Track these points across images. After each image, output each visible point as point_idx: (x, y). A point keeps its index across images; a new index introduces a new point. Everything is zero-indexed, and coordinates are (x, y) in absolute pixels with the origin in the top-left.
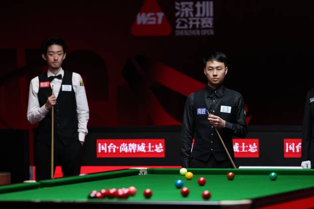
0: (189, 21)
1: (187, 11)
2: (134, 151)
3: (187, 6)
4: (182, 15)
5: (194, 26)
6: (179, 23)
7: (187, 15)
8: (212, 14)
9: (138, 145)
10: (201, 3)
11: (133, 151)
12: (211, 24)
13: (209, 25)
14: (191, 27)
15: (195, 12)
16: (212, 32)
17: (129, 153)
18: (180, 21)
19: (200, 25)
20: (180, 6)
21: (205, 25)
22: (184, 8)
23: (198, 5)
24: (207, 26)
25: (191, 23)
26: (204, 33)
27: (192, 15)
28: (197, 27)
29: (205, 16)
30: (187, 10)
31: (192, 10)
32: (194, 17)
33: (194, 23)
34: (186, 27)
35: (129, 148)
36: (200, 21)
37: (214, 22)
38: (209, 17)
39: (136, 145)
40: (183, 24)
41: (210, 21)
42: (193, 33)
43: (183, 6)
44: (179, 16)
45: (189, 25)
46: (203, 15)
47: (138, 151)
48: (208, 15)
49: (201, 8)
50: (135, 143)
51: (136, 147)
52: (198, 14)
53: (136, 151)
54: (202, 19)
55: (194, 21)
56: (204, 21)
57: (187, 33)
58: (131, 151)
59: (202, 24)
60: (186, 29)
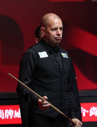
2: (11, 118)
9: (15, 111)
11: (9, 117)
17: (5, 119)
35: (6, 115)
39: (13, 111)
47: (15, 117)
50: (12, 109)
51: (13, 114)
53: (13, 117)
58: (8, 118)
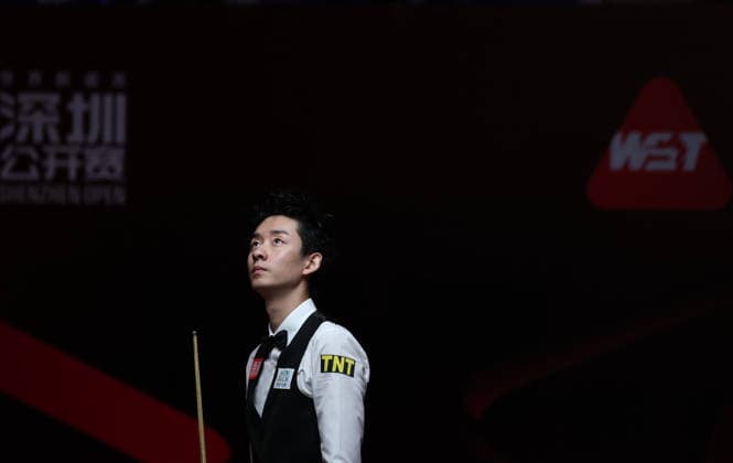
0: (43, 155)
1: (40, 123)
3: (39, 106)
4: (22, 136)
5: (62, 174)
6: (11, 164)
7: (38, 136)
8: (121, 137)
10: (87, 98)
12: (119, 168)
13: (111, 170)
14: (50, 174)
15: (65, 127)
16: (120, 196)
18: (14, 154)
19: (81, 172)
20: (17, 108)
21: (97, 170)
22: (30, 113)
23: (77, 105)
24: (104, 174)
25: (52, 164)
26: (94, 195)
27: (54, 135)
28: (72, 174)
29: (100, 142)
30: (38, 119)
31: (55, 119)
32: (63, 141)
33: (62, 163)
34: (34, 173)
36: (81, 157)
37: (129, 161)
38: (114, 144)
40: (23, 164)
41: (116, 159)
42: (57, 195)
43: (27, 107)
44: (11, 140)
45: (42, 170)
46: (93, 137)
48: (107, 137)
49: (87, 117)
52: (76, 135)
54: (88, 152)
55: (62, 156)
56: (94, 159)
57: (35, 196)
59: (89, 169)
60: (33, 183)
